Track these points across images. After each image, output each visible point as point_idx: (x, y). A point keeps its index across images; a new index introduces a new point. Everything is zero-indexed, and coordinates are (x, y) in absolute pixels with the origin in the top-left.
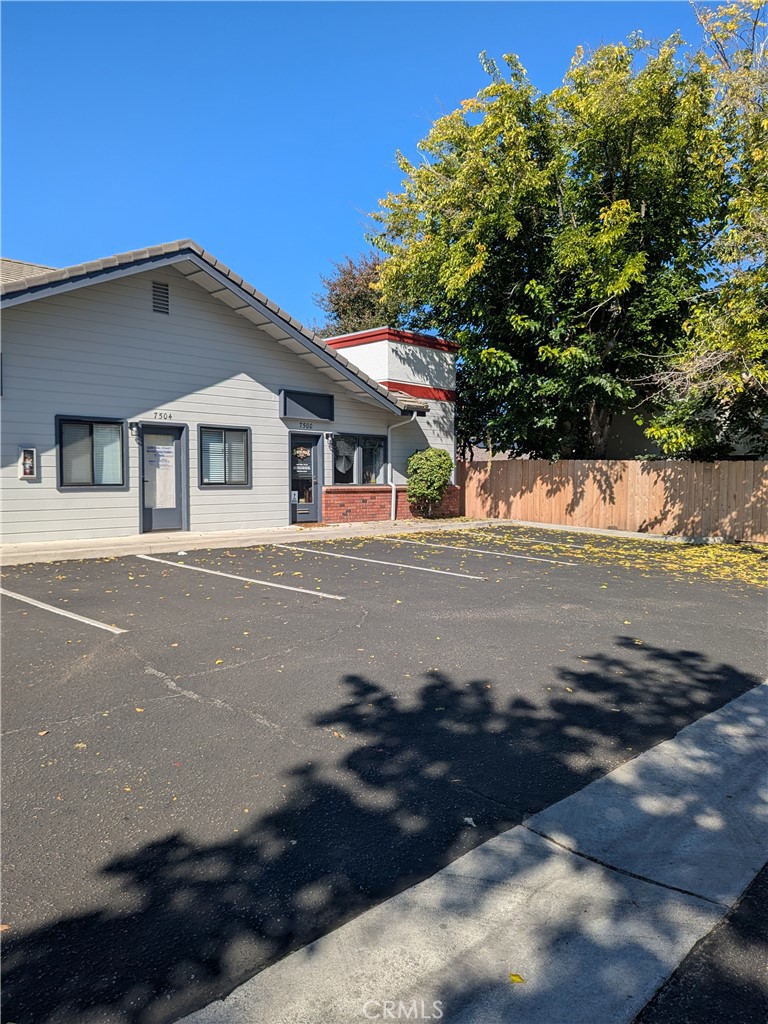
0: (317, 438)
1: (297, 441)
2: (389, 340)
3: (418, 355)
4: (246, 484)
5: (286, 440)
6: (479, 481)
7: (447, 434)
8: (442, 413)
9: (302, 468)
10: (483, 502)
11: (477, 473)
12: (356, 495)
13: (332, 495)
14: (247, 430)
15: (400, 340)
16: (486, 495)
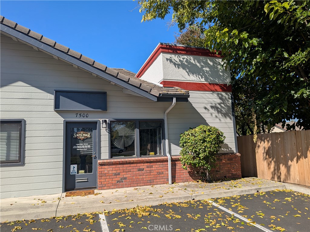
2: (163, 52)
3: (192, 61)
4: (20, 161)
5: (62, 127)
6: (265, 148)
7: (225, 115)
8: (219, 101)
9: (82, 147)
10: (269, 164)
12: (131, 165)
13: (106, 167)
14: (21, 121)
15: (173, 52)
16: (270, 159)
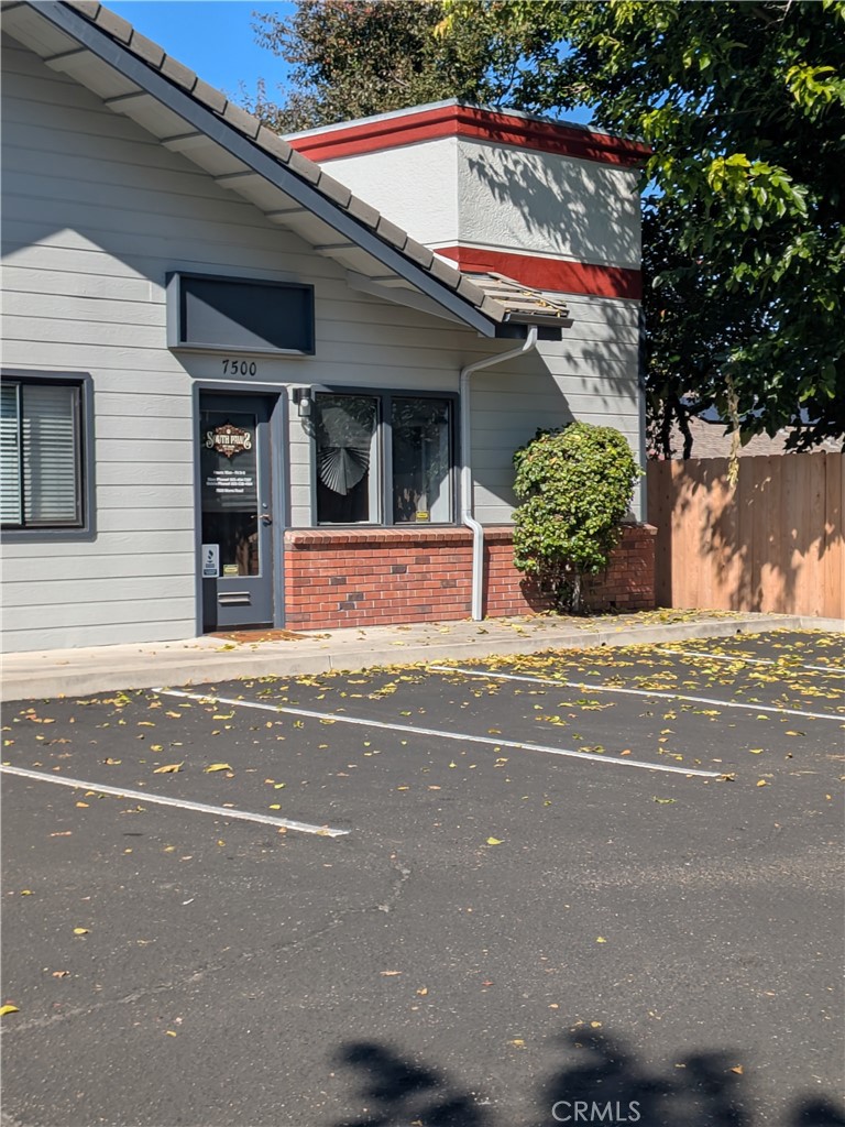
0: (269, 400)
1: (216, 409)
2: (461, 135)
3: (539, 174)
4: (80, 525)
5: (187, 407)
6: (709, 511)
7: (620, 386)
8: (605, 332)
9: (229, 482)
10: (721, 569)
11: (702, 490)
12: (376, 553)
13: (312, 554)
14: (81, 382)
15: (491, 136)
16: (728, 551)
